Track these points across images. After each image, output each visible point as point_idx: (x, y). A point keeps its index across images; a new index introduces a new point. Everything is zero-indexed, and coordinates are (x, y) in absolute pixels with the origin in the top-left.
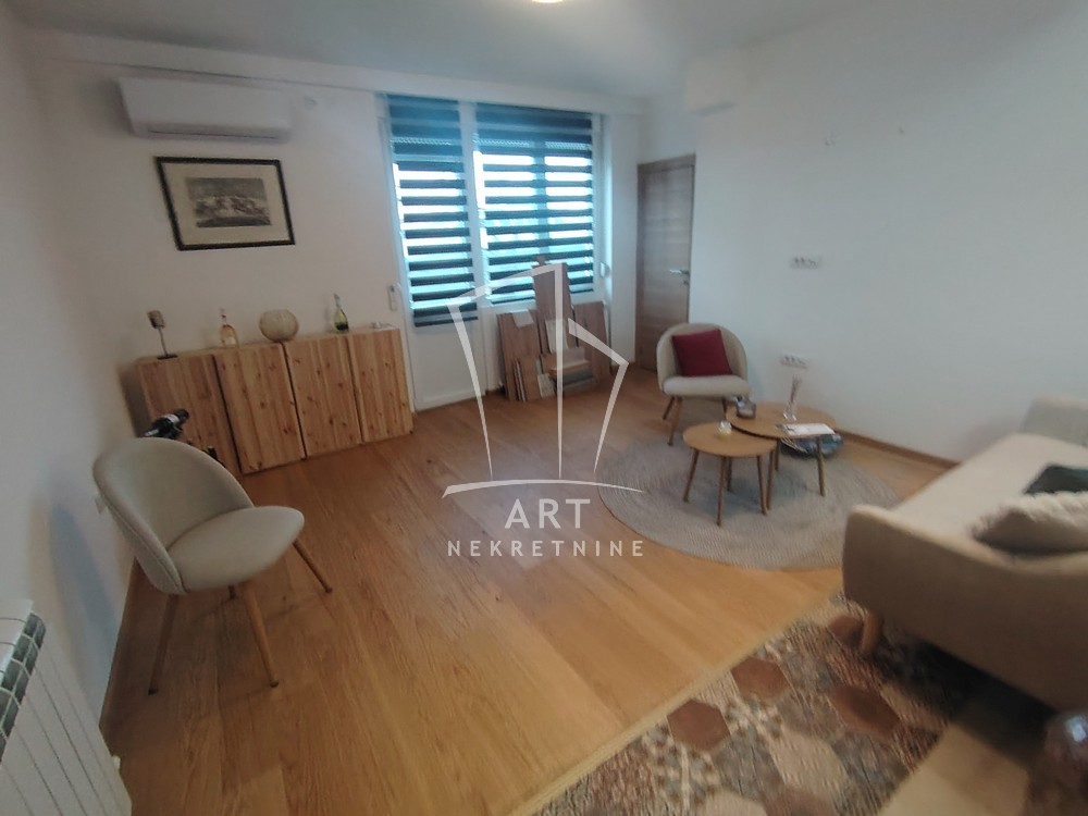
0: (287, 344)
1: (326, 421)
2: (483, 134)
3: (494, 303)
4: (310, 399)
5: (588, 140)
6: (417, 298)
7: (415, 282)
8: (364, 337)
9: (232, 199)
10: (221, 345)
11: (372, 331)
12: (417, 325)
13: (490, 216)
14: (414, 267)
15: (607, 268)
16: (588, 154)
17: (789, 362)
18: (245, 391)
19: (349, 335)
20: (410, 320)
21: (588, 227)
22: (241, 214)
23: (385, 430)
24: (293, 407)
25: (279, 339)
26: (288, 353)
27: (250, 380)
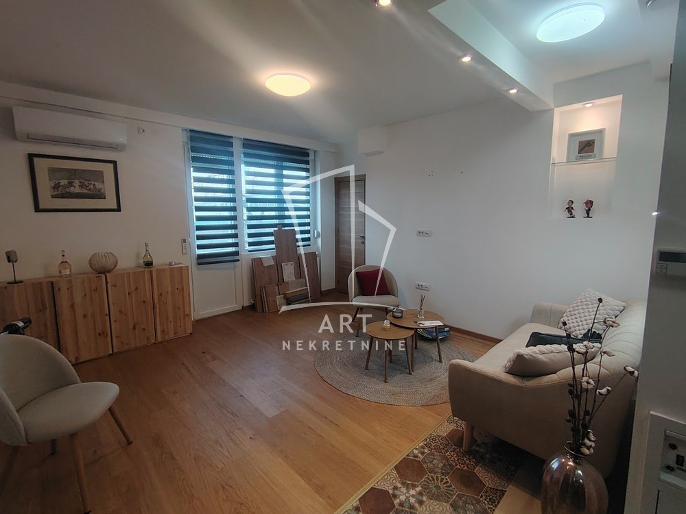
0: (108, 275)
1: (131, 327)
2: (246, 155)
3: (249, 251)
4: (121, 312)
5: (307, 163)
6: (200, 247)
7: (199, 238)
8: (164, 270)
9: (80, 182)
10: (58, 274)
11: (168, 267)
12: (199, 264)
13: (249, 200)
14: (199, 228)
15: (318, 232)
16: (307, 170)
17: (419, 287)
18: (72, 306)
19: (153, 269)
20: (194, 261)
21: (307, 209)
22: (85, 191)
23: (173, 333)
24: (107, 318)
25: (103, 271)
26: (109, 280)
27: (78, 299)
